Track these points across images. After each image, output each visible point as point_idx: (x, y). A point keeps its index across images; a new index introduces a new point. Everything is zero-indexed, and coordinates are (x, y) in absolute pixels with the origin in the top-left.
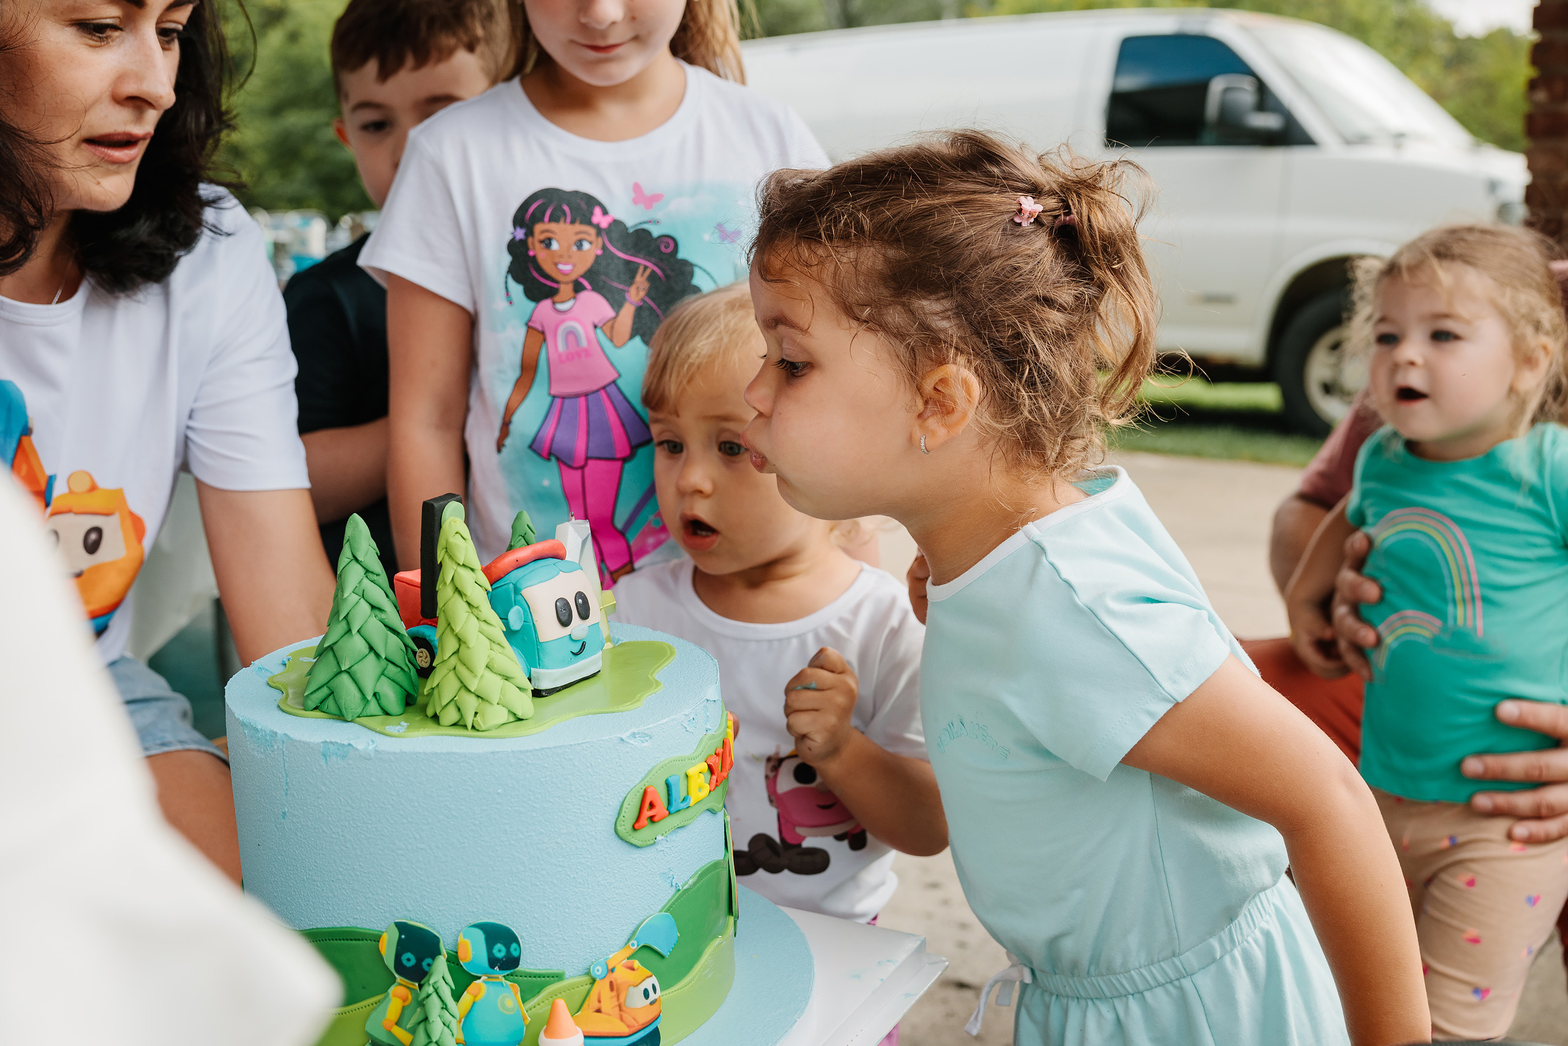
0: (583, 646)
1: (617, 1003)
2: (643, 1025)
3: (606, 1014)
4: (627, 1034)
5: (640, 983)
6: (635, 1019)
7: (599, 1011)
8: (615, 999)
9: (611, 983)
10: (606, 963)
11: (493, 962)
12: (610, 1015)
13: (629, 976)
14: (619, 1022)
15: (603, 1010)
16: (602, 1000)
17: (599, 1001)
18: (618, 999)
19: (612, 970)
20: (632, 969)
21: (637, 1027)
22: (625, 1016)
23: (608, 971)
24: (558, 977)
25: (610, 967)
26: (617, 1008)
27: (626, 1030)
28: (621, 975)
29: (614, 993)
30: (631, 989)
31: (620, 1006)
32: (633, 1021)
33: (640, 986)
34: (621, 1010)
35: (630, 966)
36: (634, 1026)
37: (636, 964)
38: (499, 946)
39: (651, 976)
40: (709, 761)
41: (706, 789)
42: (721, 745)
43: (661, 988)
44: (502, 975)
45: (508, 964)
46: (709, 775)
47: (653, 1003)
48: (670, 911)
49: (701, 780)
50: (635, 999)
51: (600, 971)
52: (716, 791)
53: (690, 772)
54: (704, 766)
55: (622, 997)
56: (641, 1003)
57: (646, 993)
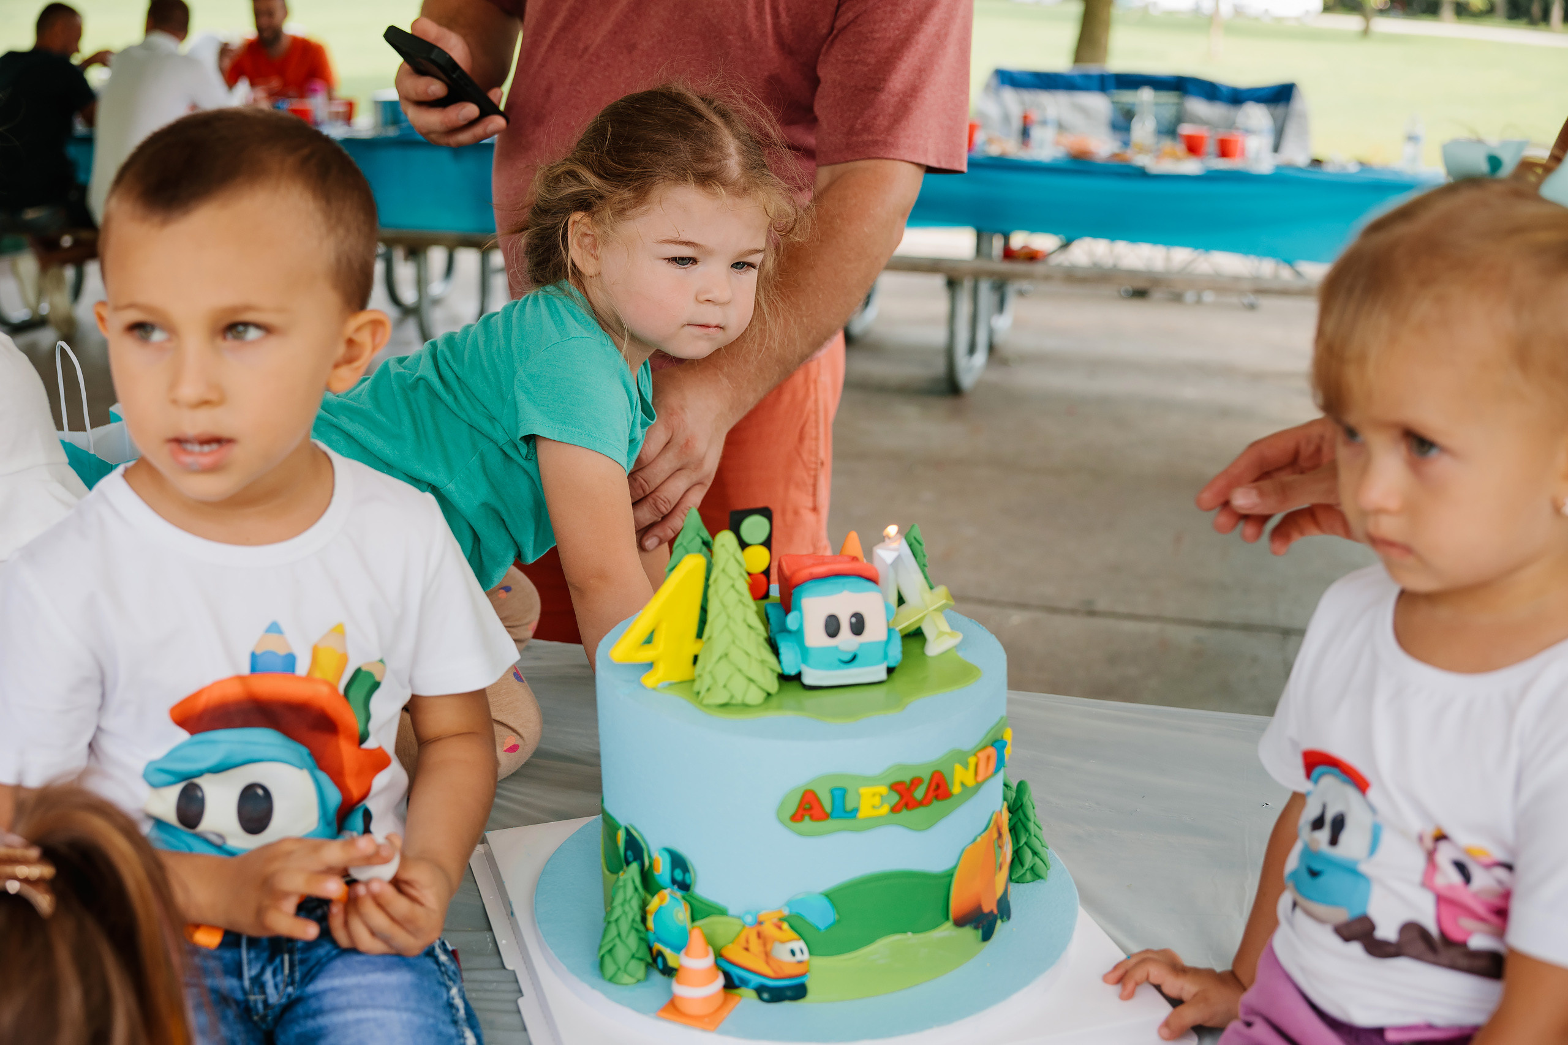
0: (854, 658)
1: (763, 950)
2: (790, 975)
3: (753, 954)
4: (772, 977)
5: (786, 942)
6: (781, 968)
7: (747, 949)
8: (761, 946)
9: (759, 932)
10: (757, 916)
11: (674, 881)
12: (757, 956)
13: (774, 932)
14: (764, 965)
15: (751, 949)
16: (750, 942)
17: (747, 943)
18: (764, 948)
19: (760, 923)
20: (780, 928)
21: (782, 975)
22: (771, 962)
23: (757, 922)
24: (722, 912)
25: (761, 919)
26: (763, 956)
27: (771, 974)
28: (769, 929)
29: (762, 941)
30: (777, 944)
31: (766, 952)
32: (779, 969)
33: (786, 944)
34: (766, 956)
35: (779, 925)
36: (779, 974)
37: (785, 926)
38: (678, 871)
39: (799, 940)
40: (896, 787)
41: (885, 809)
42: (926, 776)
43: (811, 953)
44: (679, 894)
45: (684, 887)
46: (895, 798)
47: (800, 962)
48: (829, 895)
49: (877, 801)
50: (782, 953)
51: (749, 919)
52: (905, 813)
53: (863, 790)
54: (883, 790)
55: (769, 947)
56: (788, 957)
57: (793, 953)
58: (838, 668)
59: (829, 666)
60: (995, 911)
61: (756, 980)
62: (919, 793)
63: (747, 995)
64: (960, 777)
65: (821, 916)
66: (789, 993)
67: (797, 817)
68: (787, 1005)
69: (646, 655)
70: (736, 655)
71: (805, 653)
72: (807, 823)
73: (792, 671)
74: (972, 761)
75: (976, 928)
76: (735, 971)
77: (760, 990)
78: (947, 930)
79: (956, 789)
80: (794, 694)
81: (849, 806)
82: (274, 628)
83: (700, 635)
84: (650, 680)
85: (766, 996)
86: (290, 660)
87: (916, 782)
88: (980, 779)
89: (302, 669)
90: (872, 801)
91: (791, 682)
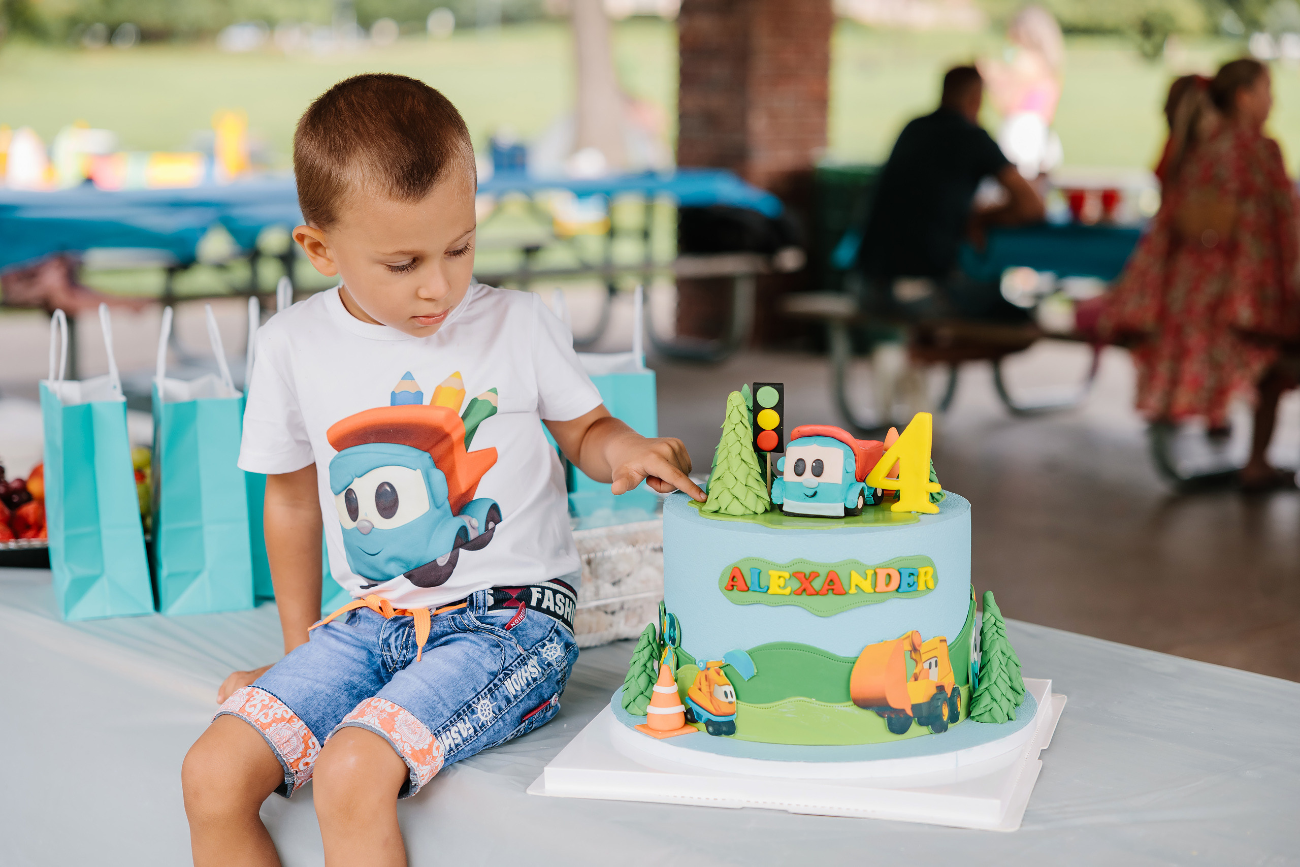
0: (815, 493)
1: (709, 690)
2: (724, 713)
3: (703, 693)
4: (714, 714)
5: (722, 685)
6: (719, 707)
7: (700, 689)
8: (708, 687)
9: (706, 676)
10: (706, 663)
11: (670, 637)
12: (706, 696)
13: (716, 676)
14: (710, 703)
15: (702, 690)
16: (702, 683)
17: (700, 684)
18: (710, 689)
19: (708, 669)
20: (719, 674)
21: (720, 712)
22: (713, 701)
23: (706, 668)
24: (693, 661)
25: (708, 666)
26: (709, 694)
27: (714, 711)
28: (712, 673)
29: (707, 683)
30: (716, 685)
31: (710, 693)
32: (718, 707)
33: (722, 687)
34: (711, 696)
35: (718, 671)
36: (718, 711)
37: (722, 673)
38: (672, 629)
39: (730, 685)
40: (796, 575)
41: (788, 591)
42: (823, 573)
43: (737, 698)
44: (673, 647)
45: (673, 642)
46: (796, 585)
47: (730, 703)
48: (750, 653)
49: (782, 582)
50: (719, 692)
51: (702, 665)
52: (804, 598)
53: (771, 572)
54: (787, 575)
55: (712, 687)
56: (723, 698)
57: (725, 693)
58: (804, 501)
59: (797, 499)
60: (910, 712)
61: (706, 716)
62: (817, 584)
63: (701, 726)
64: (856, 582)
65: (745, 670)
66: (724, 729)
67: (731, 587)
68: (724, 738)
71: (785, 489)
72: (735, 593)
73: (776, 501)
74: (870, 573)
75: (881, 715)
76: (695, 708)
77: (708, 723)
78: (847, 706)
79: (853, 590)
80: (775, 516)
81: (763, 584)
82: (408, 376)
85: (711, 729)
87: (815, 575)
88: (877, 590)
90: (778, 582)
91: (775, 508)
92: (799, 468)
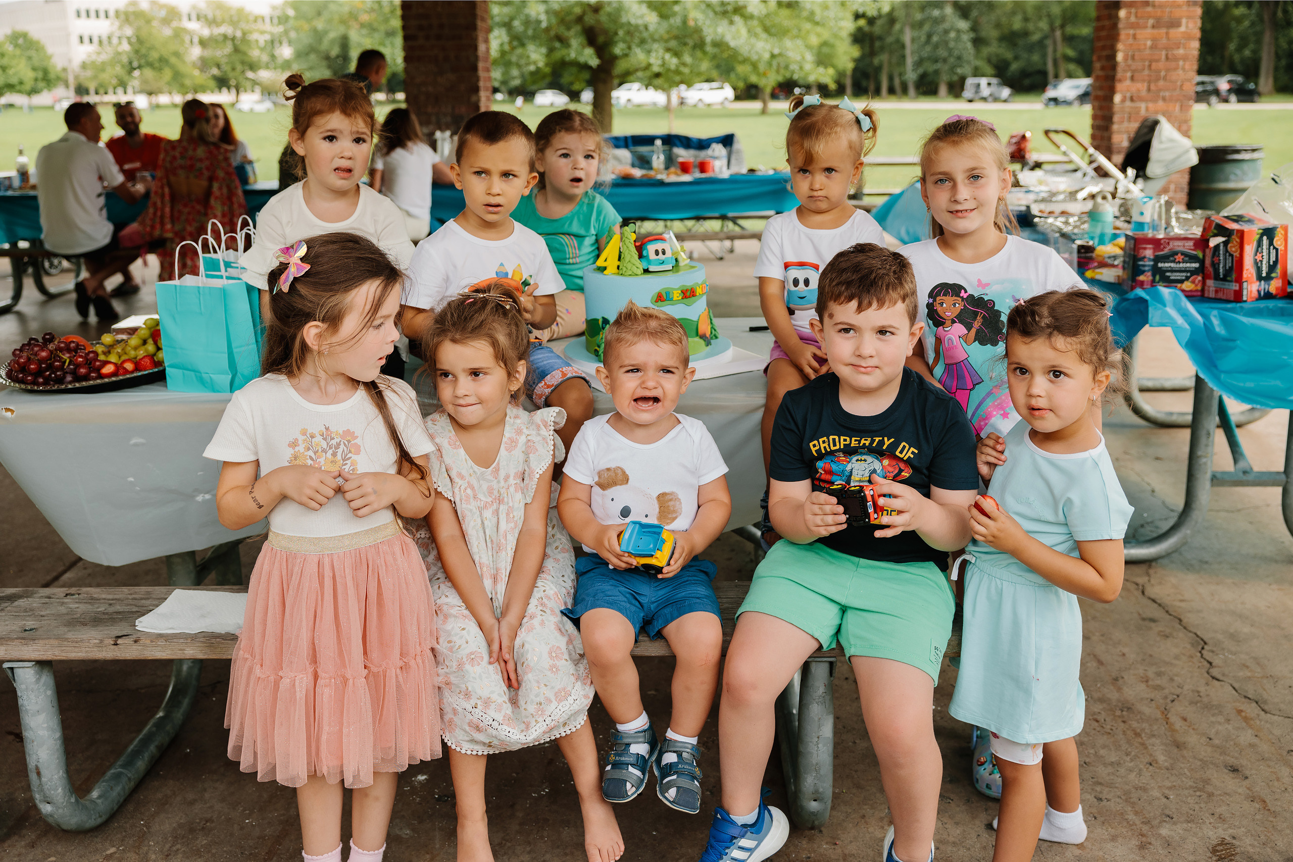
0: (663, 263)
40: (682, 292)
41: (680, 298)
42: (690, 289)
46: (682, 295)
52: (685, 300)
53: (673, 293)
54: (679, 292)
58: (657, 266)
59: (655, 265)
62: (688, 294)
64: (699, 291)
67: (656, 301)
69: (604, 264)
70: (633, 261)
71: (649, 262)
73: (646, 268)
74: (700, 287)
75: (705, 341)
78: (697, 339)
79: (697, 295)
80: (647, 274)
81: (670, 298)
82: (502, 265)
83: (619, 259)
84: (605, 272)
86: (507, 274)
87: (687, 290)
88: (703, 293)
89: (510, 276)
90: (677, 295)
91: (646, 271)
92: (657, 252)
